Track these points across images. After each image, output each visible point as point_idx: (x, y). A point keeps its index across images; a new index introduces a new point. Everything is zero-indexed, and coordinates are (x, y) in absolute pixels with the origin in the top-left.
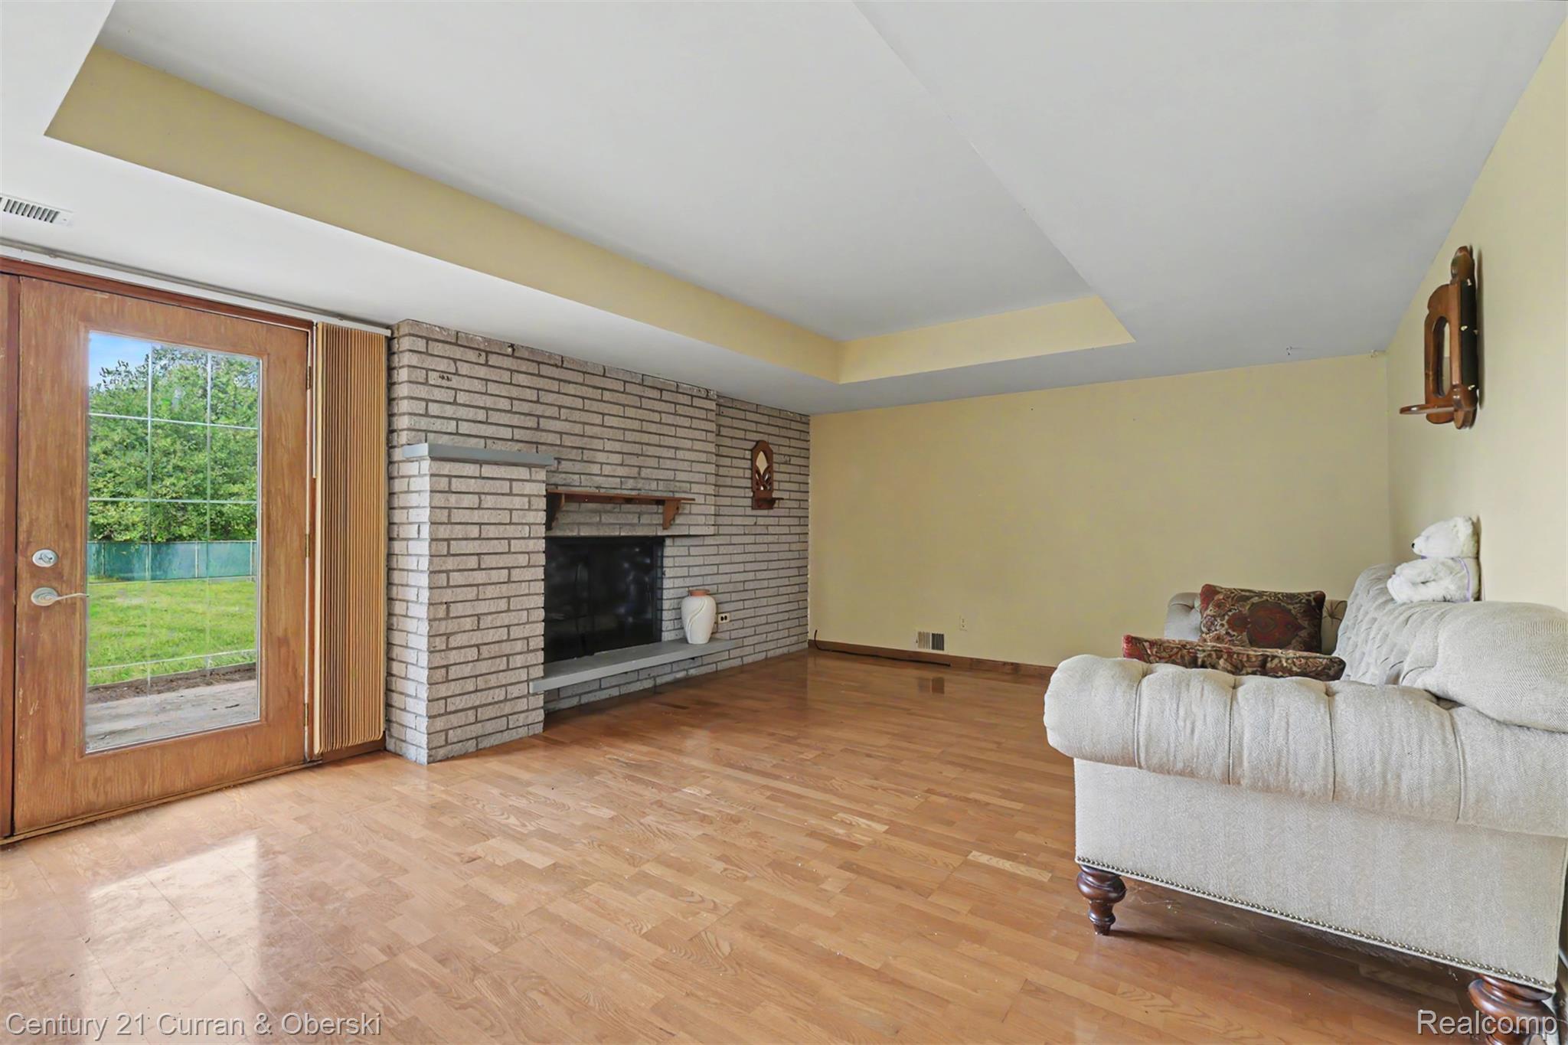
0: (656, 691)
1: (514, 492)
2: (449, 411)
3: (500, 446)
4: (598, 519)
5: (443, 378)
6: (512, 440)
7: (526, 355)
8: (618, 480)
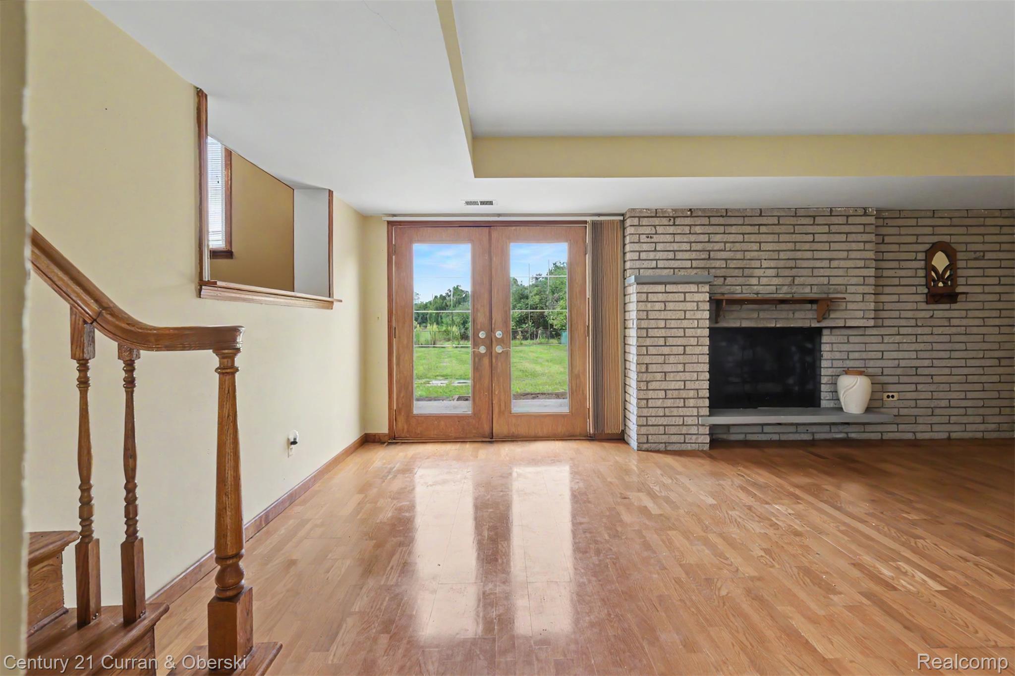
0: (813, 443)
1: (687, 300)
2: (652, 255)
3: (682, 272)
4: (757, 315)
5: (648, 237)
6: (691, 268)
7: (700, 214)
8: (775, 287)
